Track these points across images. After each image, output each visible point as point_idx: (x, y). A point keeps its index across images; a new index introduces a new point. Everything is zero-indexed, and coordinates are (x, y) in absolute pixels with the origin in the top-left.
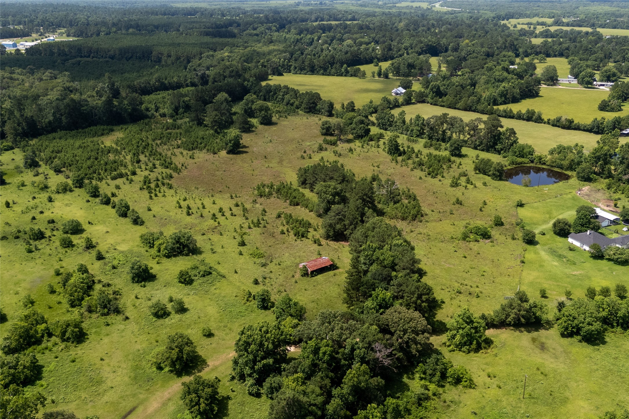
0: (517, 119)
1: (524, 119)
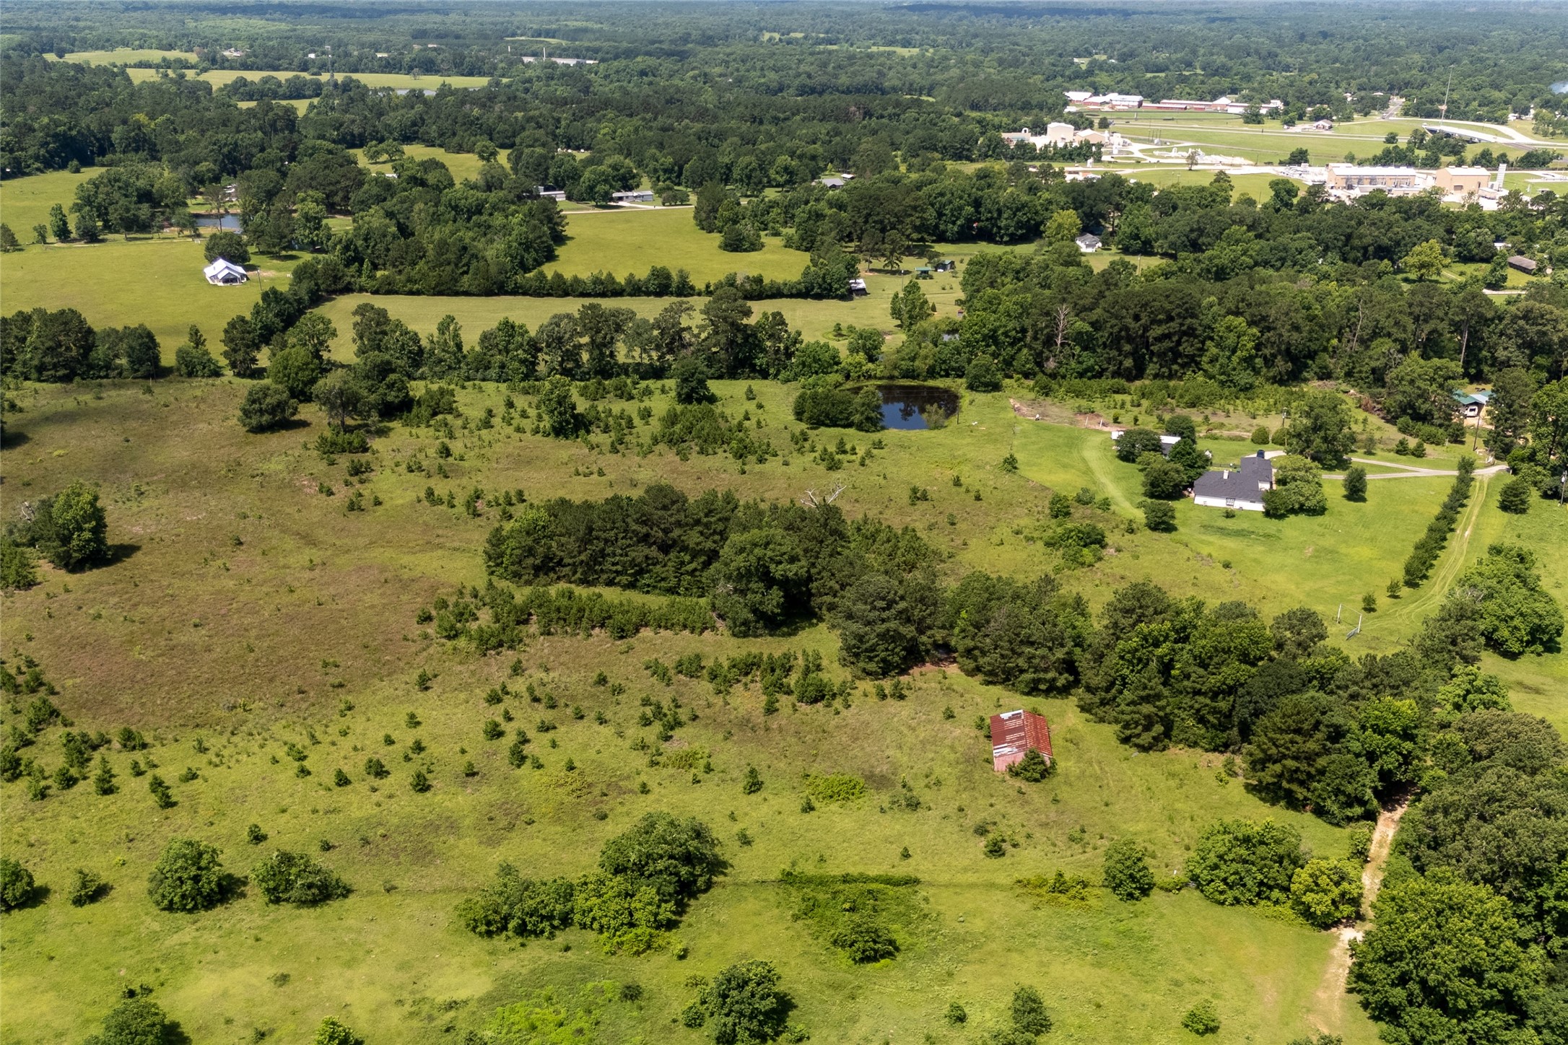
0: (631, 295)
1: (648, 294)
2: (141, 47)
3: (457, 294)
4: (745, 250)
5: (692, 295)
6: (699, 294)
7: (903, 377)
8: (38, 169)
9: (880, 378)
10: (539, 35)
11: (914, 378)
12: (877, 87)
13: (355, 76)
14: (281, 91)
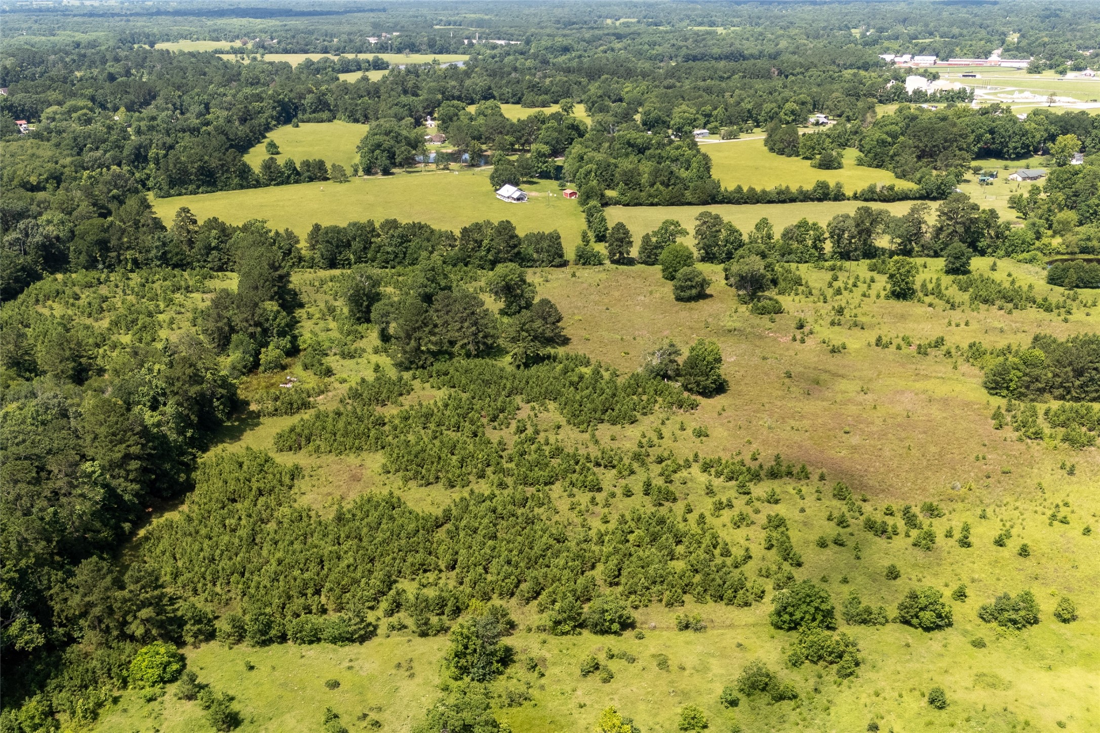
2: (198, 39)
3: (683, 204)
4: (835, 168)
5: (844, 200)
6: (849, 199)
7: (1081, 252)
8: (275, 125)
9: (1063, 254)
10: (449, 25)
11: (1089, 253)
12: (740, 55)
13: (381, 56)
14: (337, 67)
